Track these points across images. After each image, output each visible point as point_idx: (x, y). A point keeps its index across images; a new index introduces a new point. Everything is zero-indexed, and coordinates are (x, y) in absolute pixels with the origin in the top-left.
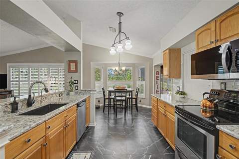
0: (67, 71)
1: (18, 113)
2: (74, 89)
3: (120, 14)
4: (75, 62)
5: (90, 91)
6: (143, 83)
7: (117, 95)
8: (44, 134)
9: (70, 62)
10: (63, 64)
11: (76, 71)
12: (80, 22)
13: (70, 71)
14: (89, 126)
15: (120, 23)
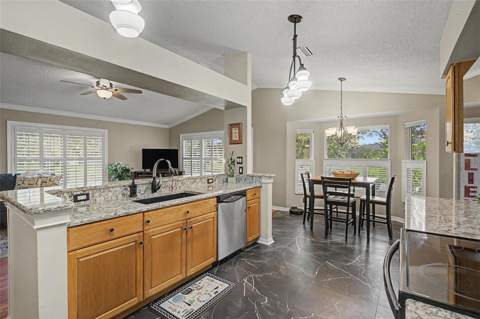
0: (228, 142)
1: (135, 199)
2: (237, 171)
3: (295, 19)
4: (238, 125)
5: (260, 177)
6: (420, 165)
7: (329, 189)
8: (141, 229)
9: (232, 126)
10: (223, 132)
11: (239, 142)
12: (245, 53)
13: (232, 142)
14: (259, 242)
15: (295, 36)
